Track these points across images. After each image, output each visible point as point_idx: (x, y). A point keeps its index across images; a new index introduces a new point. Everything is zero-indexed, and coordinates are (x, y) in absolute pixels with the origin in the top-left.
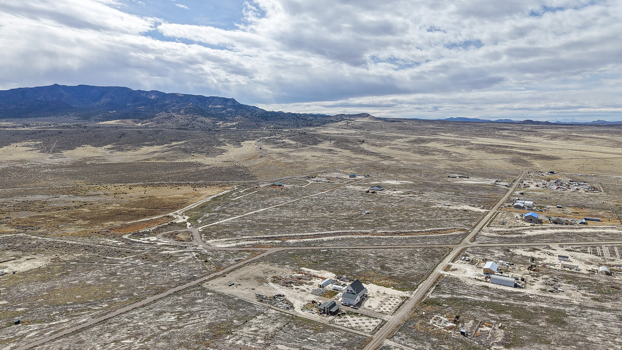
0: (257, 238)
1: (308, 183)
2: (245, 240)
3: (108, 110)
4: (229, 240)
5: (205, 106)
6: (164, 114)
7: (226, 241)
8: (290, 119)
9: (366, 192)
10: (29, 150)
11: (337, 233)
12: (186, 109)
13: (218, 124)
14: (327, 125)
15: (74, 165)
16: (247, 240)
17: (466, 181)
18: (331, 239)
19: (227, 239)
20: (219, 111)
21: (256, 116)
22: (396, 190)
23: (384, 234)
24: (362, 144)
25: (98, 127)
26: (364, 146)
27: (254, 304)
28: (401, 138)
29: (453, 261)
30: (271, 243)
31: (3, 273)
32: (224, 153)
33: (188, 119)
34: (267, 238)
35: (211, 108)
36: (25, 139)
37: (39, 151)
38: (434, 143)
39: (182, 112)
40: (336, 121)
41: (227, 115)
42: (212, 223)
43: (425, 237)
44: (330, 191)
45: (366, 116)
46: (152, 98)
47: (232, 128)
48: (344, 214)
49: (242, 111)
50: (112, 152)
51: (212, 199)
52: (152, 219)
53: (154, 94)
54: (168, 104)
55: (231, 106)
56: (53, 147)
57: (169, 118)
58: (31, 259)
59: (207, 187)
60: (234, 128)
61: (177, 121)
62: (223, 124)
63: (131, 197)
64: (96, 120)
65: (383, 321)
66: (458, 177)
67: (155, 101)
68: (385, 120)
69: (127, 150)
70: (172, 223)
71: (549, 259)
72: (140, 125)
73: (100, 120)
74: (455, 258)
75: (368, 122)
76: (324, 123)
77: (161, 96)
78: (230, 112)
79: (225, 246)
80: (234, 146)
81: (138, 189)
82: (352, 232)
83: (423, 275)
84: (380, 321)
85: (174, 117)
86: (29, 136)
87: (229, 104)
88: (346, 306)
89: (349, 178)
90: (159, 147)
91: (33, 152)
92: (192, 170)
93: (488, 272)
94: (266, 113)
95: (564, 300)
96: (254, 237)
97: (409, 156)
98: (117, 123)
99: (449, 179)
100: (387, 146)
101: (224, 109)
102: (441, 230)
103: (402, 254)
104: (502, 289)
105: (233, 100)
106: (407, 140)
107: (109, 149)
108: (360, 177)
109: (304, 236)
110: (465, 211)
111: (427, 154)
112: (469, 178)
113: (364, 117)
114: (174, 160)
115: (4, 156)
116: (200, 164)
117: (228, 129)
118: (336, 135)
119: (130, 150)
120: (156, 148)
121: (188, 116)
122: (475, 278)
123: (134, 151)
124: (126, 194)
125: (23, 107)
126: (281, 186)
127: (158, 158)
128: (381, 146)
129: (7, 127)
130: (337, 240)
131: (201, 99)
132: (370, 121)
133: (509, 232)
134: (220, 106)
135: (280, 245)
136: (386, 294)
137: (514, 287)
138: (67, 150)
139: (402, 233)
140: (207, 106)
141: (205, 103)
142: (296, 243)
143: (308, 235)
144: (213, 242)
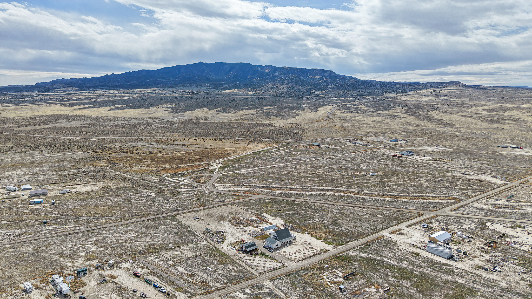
0: (255, 186)
1: (346, 144)
2: (244, 186)
3: (234, 81)
4: (232, 185)
5: (306, 77)
6: (271, 84)
7: (229, 186)
8: (378, 87)
9: (393, 156)
10: (164, 111)
11: (325, 189)
12: (289, 80)
13: (311, 92)
14: (412, 92)
15: (185, 122)
16: (246, 187)
17: (517, 151)
18: (313, 194)
19: (231, 184)
20: (317, 81)
21: (347, 85)
22: (426, 156)
23: (369, 194)
24: (433, 111)
25: (219, 95)
26: (434, 114)
27: (197, 235)
28: (482, 105)
29: (408, 226)
30: (261, 191)
31: (69, 192)
32: (296, 117)
33: (288, 88)
34: (262, 187)
35: (311, 78)
36: (166, 103)
37: (170, 111)
38: (516, 111)
39: (286, 82)
40: (423, 89)
41: (323, 85)
42: (235, 171)
43: (406, 201)
44: (359, 153)
45: (456, 84)
46: (267, 71)
47: (321, 96)
48: (349, 174)
49: (337, 81)
50: (218, 113)
51: (253, 153)
52: (195, 165)
53: (268, 68)
54: (277, 76)
55: (327, 76)
56: (180, 109)
57: (273, 87)
58: (95, 184)
59: (259, 143)
60: (323, 96)
61: (279, 90)
62: (315, 92)
63: (198, 147)
64: (222, 89)
65: (284, 265)
66: (509, 148)
67: (268, 74)
68: (478, 88)
69: (229, 112)
70: (205, 168)
71: (523, 238)
72: (250, 93)
73: (225, 89)
74: (415, 223)
75: (457, 90)
76: (410, 91)
77: (274, 69)
78: (325, 82)
79: (224, 189)
80: (311, 110)
81: (209, 141)
82: (339, 190)
83: (364, 234)
84: (280, 265)
85: (277, 86)
86: (171, 101)
87: (326, 74)
88: (266, 248)
89: (390, 142)
90: (253, 110)
91: (166, 112)
92: (260, 129)
93: (433, 241)
94: (356, 82)
95: (491, 280)
96: (253, 185)
97: (476, 124)
98: (235, 92)
99: (497, 149)
100: (459, 114)
101: (320, 79)
102: (430, 196)
103: (365, 213)
104: (431, 259)
105: (330, 71)
106: (486, 108)
107: (217, 111)
108: (401, 142)
109: (294, 188)
110: (479, 181)
111: (497, 122)
112: (522, 149)
113: (454, 85)
114: (255, 121)
115: (147, 114)
116: (271, 125)
117: (317, 97)
118: (414, 102)
119: (231, 112)
120: (251, 111)
121: (289, 86)
122: (414, 244)
123: (233, 113)
124: (197, 145)
125: (177, 80)
126: (318, 146)
127: (244, 119)
128: (452, 113)
129: (161, 94)
130: (319, 195)
131: (304, 71)
132: (461, 88)
133: (507, 206)
134: (318, 77)
135: (267, 194)
136: (311, 244)
137: (447, 259)
138: (189, 111)
139: (386, 195)
140: (308, 77)
141: (306, 75)
142: (281, 193)
143: (297, 188)
144: (219, 186)
